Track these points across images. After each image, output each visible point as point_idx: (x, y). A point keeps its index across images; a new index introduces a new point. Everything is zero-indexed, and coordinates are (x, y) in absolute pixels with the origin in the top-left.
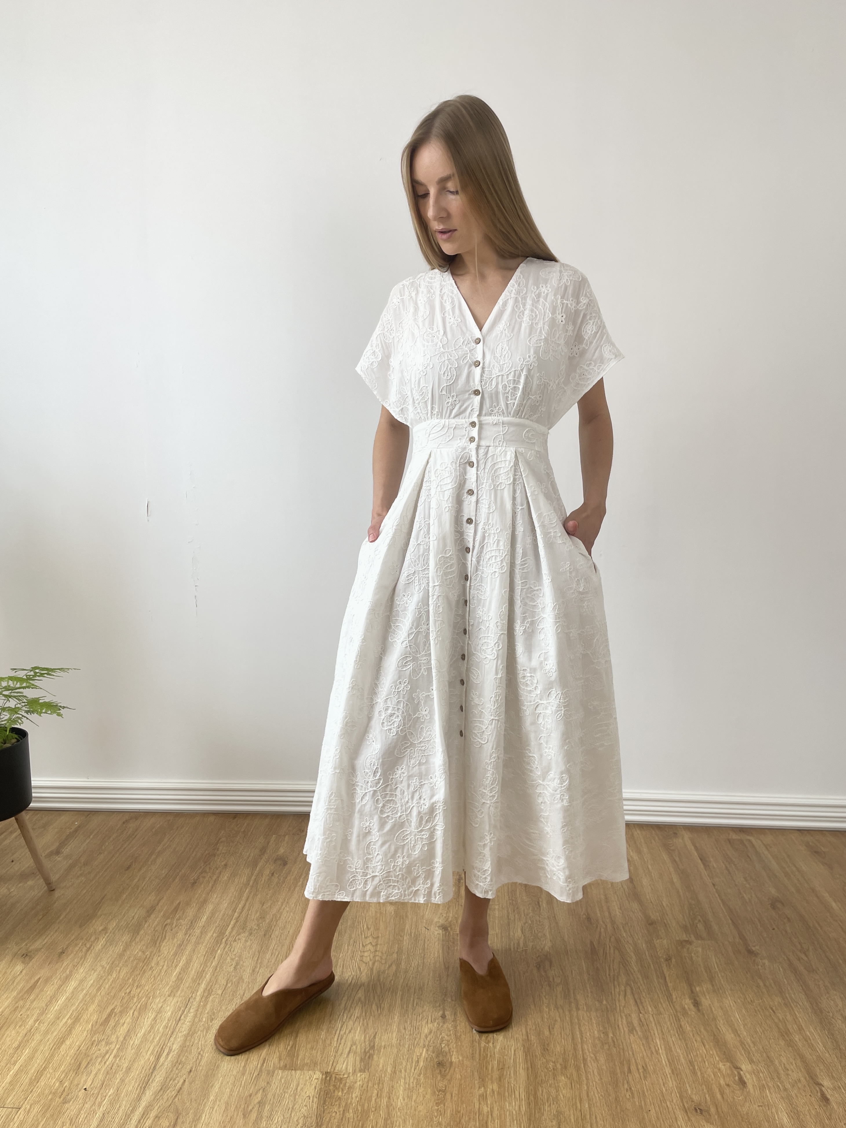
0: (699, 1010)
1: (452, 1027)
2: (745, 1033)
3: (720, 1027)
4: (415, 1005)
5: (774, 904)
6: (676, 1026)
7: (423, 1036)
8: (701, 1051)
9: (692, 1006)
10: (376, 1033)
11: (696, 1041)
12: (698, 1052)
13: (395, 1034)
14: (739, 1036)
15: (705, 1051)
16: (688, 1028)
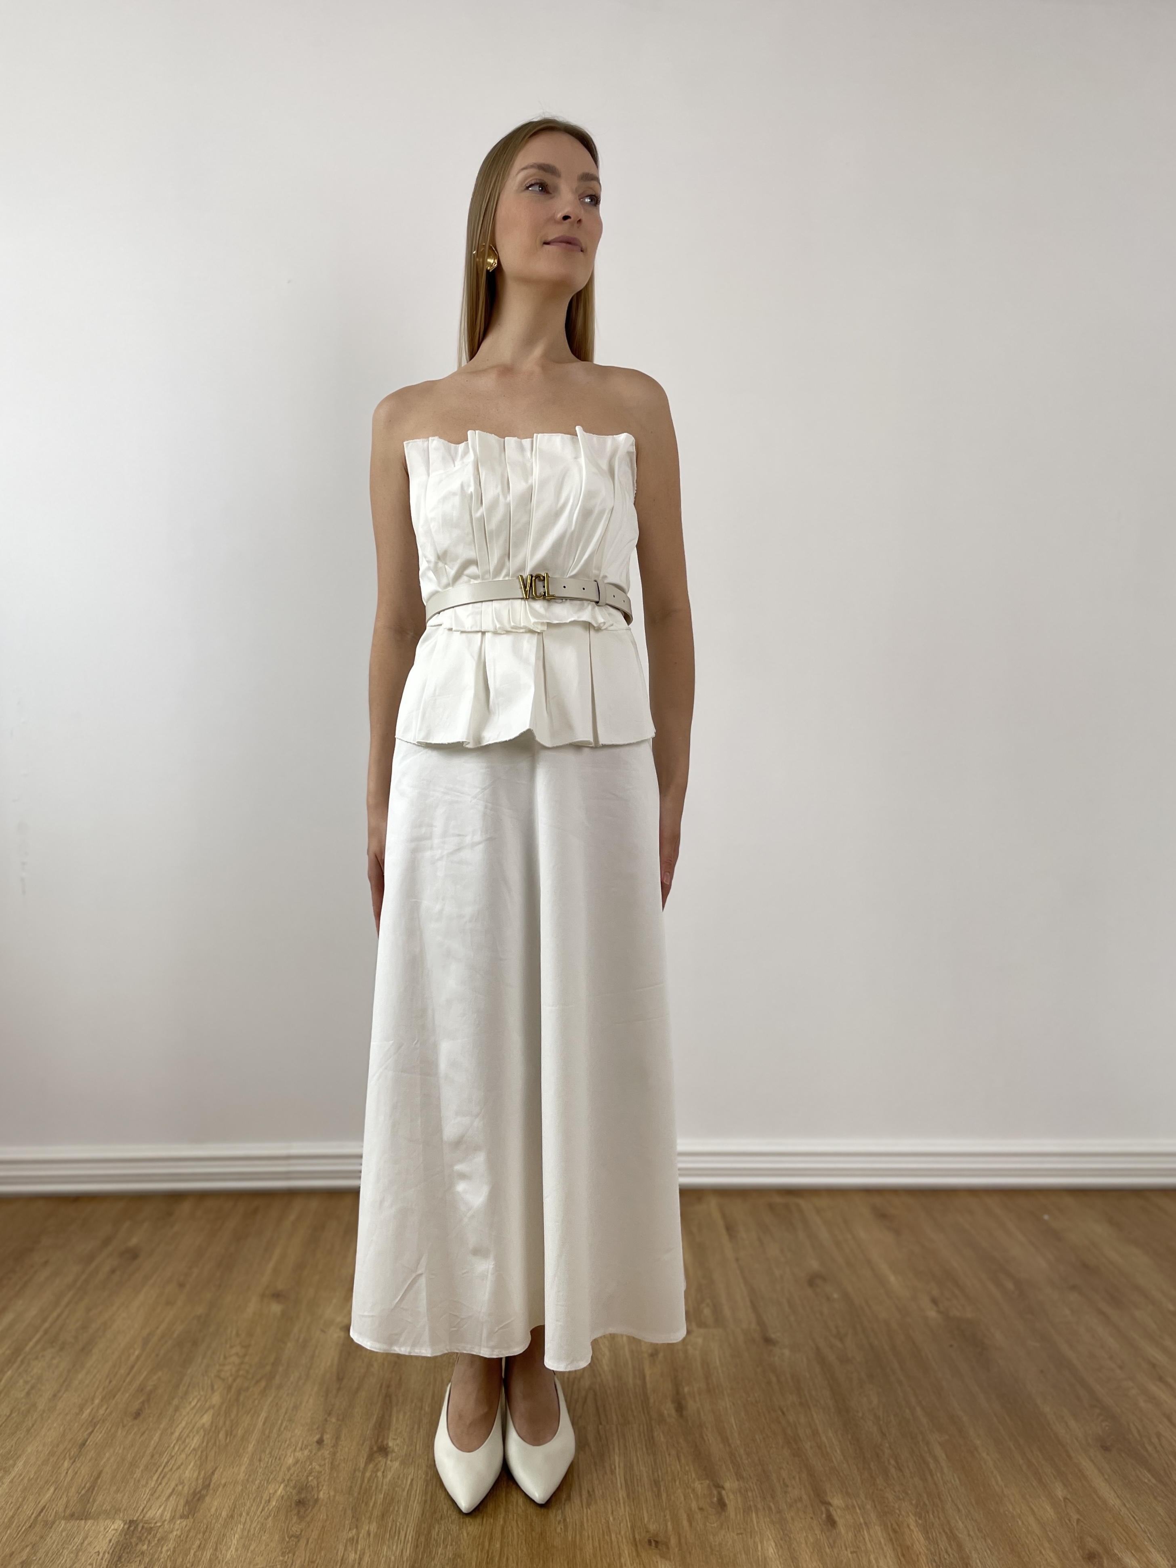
0: (681, 1416)
1: (329, 1454)
2: (738, 1442)
3: (707, 1436)
4: (282, 1429)
5: (813, 1280)
6: (646, 1438)
7: (284, 1469)
8: (673, 1468)
9: (673, 1412)
10: (216, 1468)
11: (669, 1455)
12: (669, 1469)
13: (243, 1468)
14: (730, 1446)
15: (678, 1467)
16: (662, 1439)
